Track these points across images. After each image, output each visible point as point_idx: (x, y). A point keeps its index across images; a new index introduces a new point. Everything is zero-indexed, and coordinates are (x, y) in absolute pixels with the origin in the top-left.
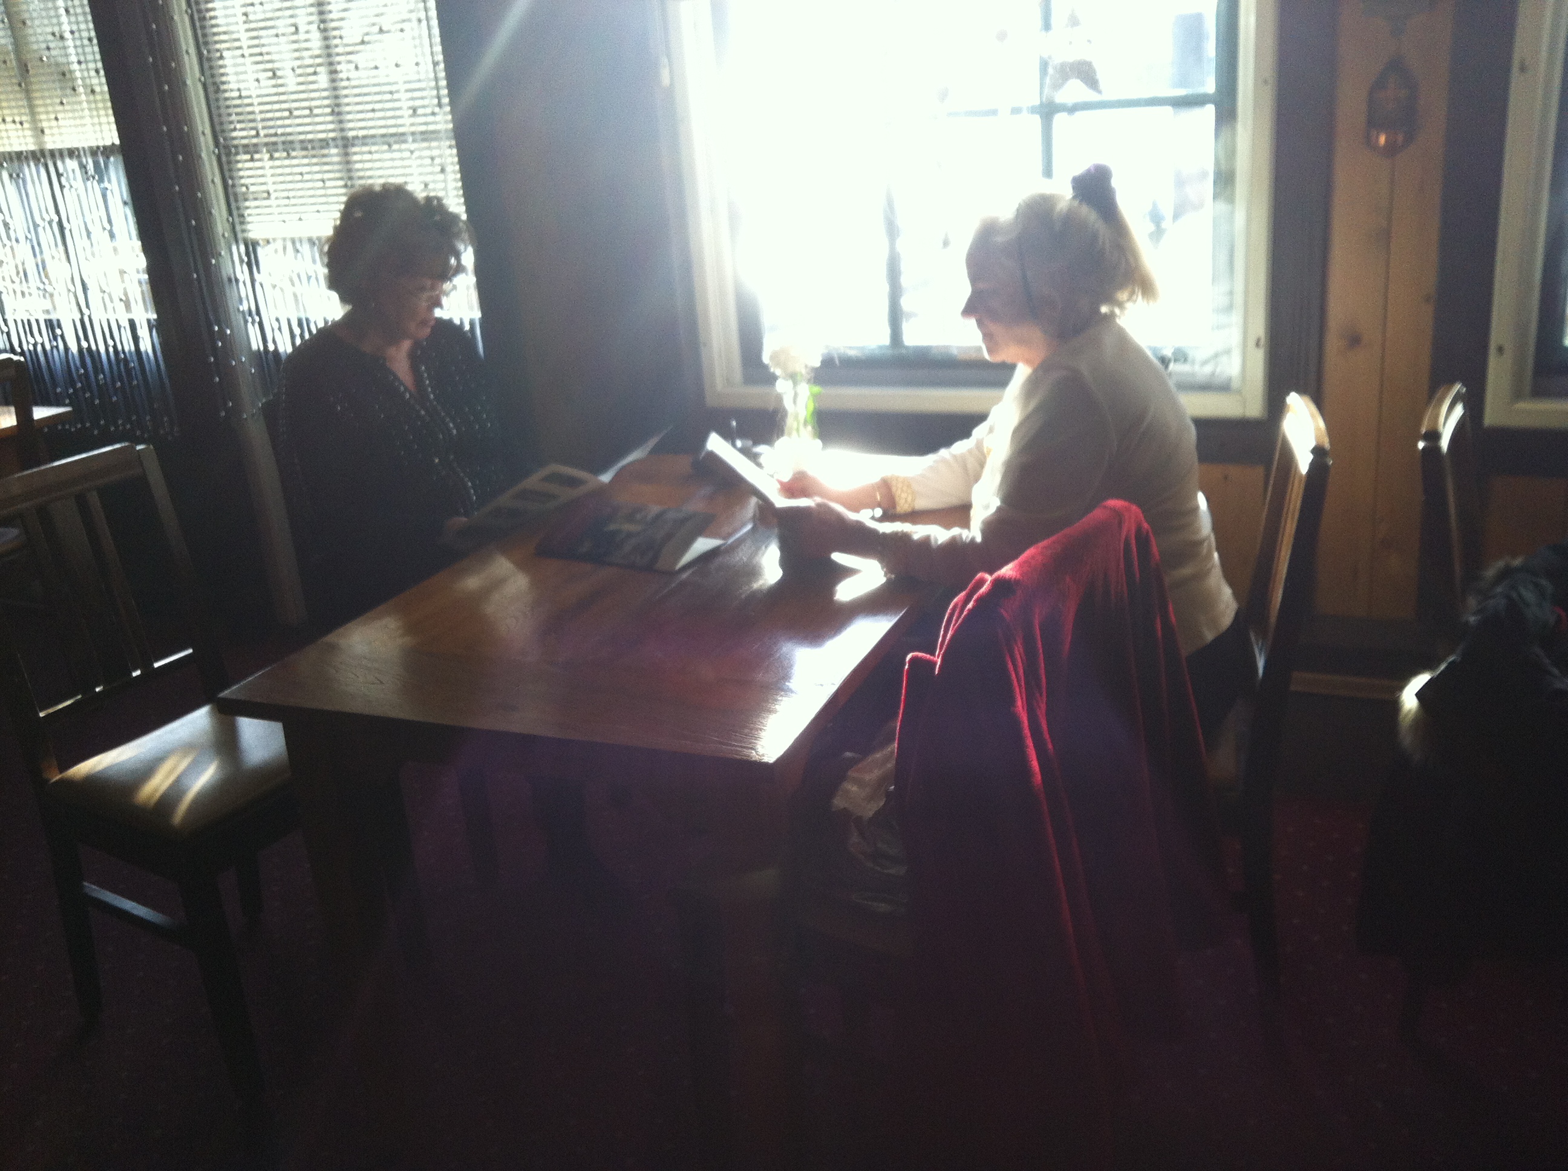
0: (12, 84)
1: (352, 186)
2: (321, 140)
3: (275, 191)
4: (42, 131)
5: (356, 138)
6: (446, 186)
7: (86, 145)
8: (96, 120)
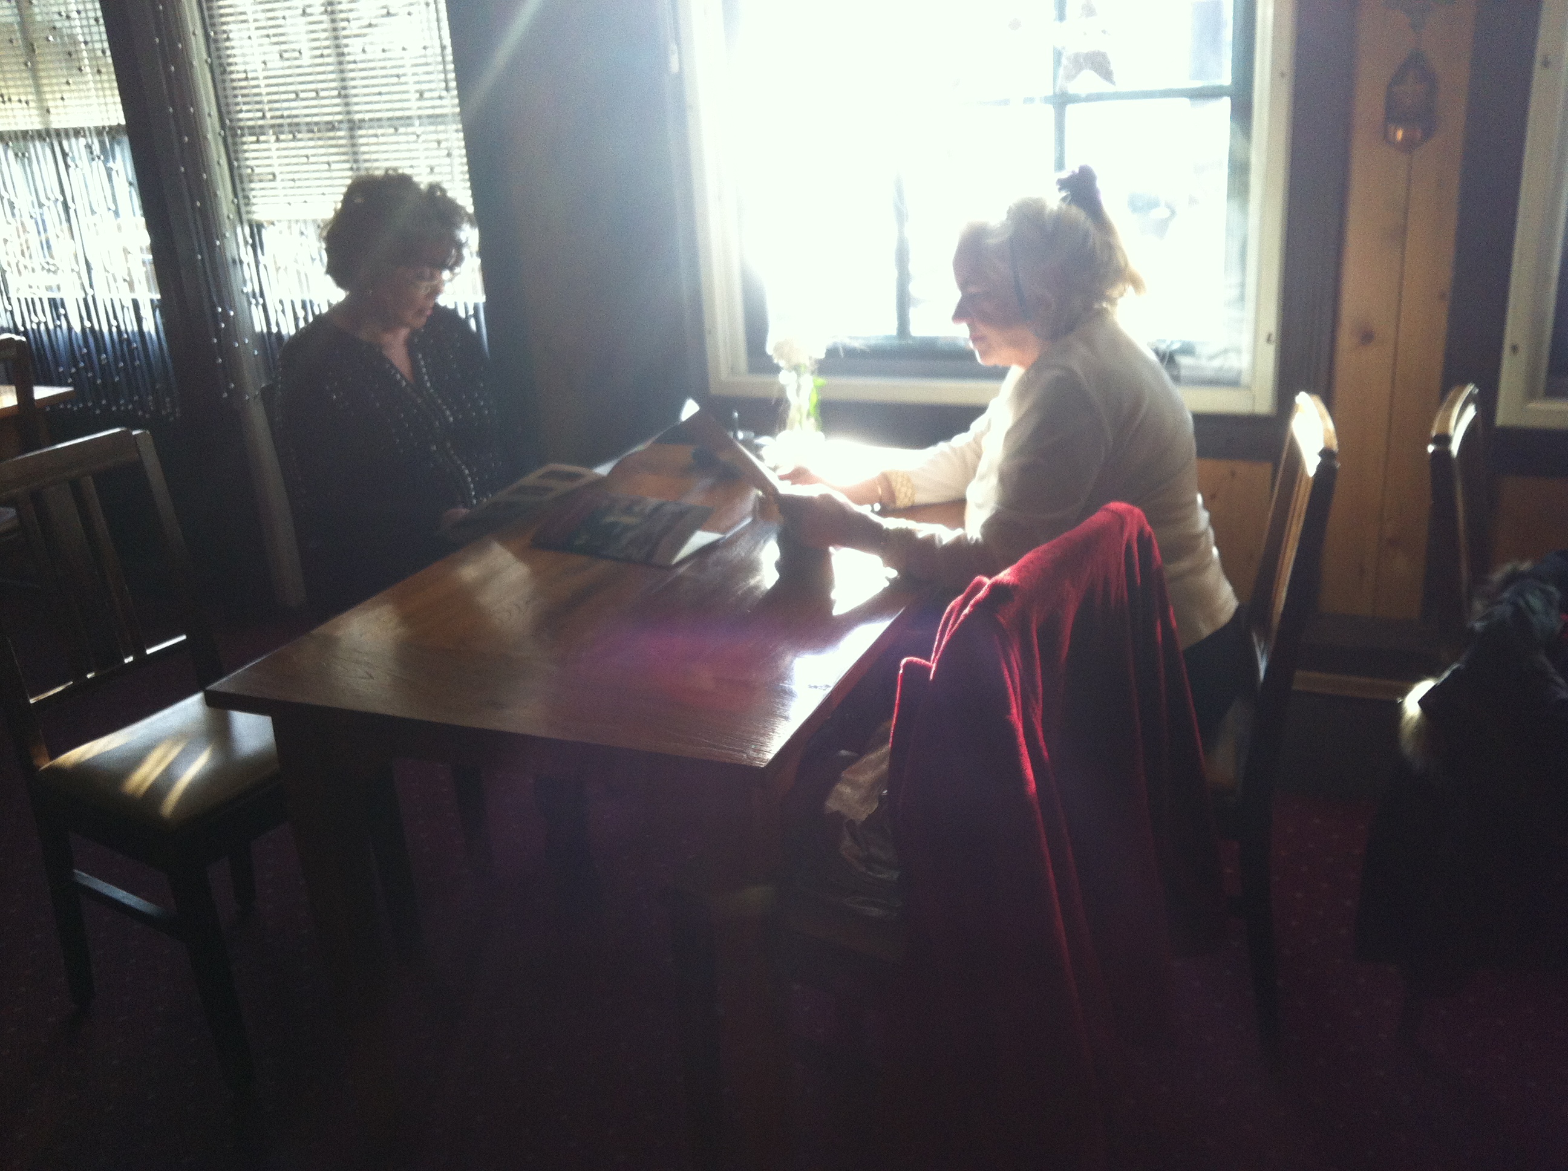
0: (17, 63)
1: (358, 169)
2: (328, 123)
3: (281, 173)
4: (48, 111)
5: (363, 121)
6: (452, 171)
7: (92, 125)
8: (102, 100)
